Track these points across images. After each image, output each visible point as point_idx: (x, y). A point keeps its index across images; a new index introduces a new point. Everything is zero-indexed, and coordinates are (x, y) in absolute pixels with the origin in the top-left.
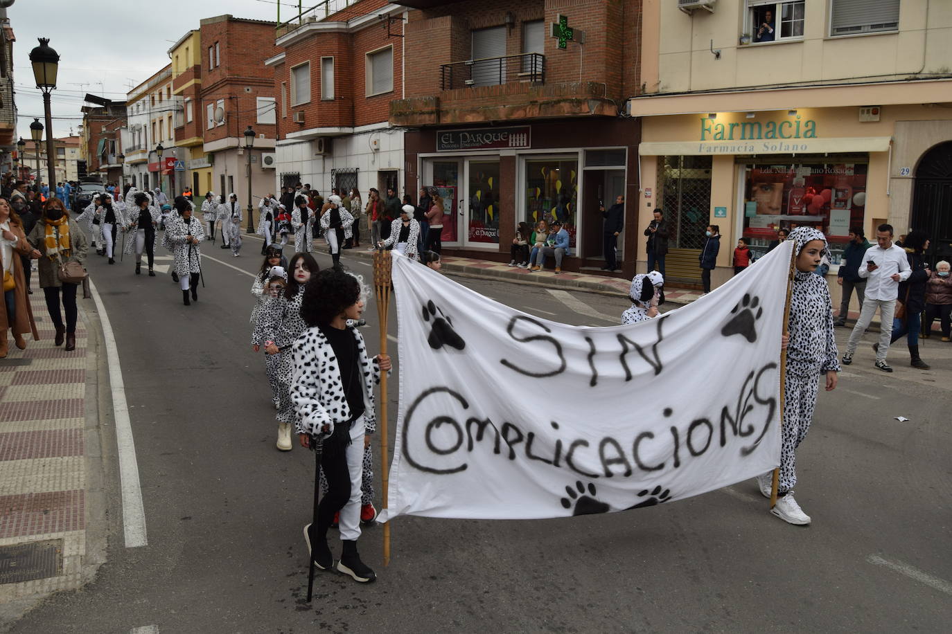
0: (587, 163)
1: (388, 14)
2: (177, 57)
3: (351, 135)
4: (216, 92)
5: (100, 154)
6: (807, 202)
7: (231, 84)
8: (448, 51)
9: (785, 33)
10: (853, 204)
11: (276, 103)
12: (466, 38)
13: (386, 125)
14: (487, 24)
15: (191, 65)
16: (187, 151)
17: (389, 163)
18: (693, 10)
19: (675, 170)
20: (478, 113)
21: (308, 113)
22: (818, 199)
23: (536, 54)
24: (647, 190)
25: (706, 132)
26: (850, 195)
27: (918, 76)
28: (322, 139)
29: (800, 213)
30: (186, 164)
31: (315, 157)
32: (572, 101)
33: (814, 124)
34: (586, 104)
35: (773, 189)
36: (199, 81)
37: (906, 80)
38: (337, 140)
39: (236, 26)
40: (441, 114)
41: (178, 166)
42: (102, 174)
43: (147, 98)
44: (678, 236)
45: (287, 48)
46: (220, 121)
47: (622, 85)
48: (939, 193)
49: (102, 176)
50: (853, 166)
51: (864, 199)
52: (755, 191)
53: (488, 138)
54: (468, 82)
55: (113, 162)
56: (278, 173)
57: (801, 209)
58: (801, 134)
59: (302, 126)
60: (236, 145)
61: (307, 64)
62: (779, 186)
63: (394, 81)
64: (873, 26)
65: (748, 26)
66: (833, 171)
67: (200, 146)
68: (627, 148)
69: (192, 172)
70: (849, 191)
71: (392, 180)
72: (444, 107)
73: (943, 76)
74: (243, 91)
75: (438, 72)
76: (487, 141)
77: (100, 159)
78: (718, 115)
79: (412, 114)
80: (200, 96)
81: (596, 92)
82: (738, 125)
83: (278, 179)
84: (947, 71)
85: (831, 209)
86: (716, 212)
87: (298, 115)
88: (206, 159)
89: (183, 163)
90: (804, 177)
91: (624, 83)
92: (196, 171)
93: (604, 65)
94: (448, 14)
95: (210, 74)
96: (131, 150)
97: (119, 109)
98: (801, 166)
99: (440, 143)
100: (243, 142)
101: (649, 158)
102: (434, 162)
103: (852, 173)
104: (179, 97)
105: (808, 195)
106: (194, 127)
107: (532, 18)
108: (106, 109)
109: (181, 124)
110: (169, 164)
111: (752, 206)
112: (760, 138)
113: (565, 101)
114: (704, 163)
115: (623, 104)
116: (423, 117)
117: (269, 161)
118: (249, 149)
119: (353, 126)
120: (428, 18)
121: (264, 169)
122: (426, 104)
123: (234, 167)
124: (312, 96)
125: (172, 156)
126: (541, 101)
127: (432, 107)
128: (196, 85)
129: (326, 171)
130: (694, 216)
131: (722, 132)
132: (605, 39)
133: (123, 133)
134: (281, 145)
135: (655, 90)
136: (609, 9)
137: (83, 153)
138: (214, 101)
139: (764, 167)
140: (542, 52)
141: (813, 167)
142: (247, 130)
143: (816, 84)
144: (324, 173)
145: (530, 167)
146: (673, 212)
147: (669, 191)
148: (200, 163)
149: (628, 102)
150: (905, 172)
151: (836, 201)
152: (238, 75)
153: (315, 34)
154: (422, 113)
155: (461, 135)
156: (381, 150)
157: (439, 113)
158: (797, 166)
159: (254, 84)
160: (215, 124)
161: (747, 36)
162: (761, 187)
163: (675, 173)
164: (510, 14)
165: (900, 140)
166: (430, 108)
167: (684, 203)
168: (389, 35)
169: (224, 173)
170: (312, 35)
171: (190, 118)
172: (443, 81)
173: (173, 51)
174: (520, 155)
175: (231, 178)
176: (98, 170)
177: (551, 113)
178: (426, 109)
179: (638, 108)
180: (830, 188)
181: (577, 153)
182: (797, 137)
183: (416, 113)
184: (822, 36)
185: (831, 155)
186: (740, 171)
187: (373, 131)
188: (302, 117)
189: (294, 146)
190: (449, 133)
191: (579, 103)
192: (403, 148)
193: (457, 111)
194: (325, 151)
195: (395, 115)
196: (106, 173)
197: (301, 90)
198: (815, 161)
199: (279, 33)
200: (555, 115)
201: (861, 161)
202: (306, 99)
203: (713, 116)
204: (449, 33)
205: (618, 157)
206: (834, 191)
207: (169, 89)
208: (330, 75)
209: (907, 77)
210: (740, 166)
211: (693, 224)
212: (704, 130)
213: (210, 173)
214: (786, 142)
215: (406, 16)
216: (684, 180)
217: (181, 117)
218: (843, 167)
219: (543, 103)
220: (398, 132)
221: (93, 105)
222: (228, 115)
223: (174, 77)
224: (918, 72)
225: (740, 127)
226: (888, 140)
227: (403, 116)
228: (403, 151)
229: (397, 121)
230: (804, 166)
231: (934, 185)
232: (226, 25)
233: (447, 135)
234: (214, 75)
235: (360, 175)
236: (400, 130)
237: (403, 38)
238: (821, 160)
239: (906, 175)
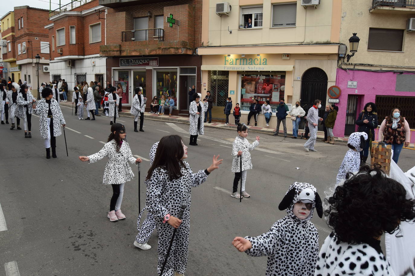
0: (181, 73)
1: (99, 9)
2: (3, 23)
3: (83, 59)
4: (22, 39)
6: (264, 89)
7: (29, 36)
8: (124, 26)
9: (256, 25)
10: (280, 90)
11: (50, 45)
12: (132, 20)
13: (98, 55)
14: (140, 16)
15: (10, 26)
16: (9, 64)
17: (100, 71)
18: (222, 14)
19: (215, 76)
20: (137, 51)
21: (64, 49)
22: (268, 88)
23: (160, 29)
24: (204, 83)
25: (227, 62)
26: (279, 86)
27: (303, 43)
28: (71, 61)
29: (261, 93)
30: (8, 69)
31: (67, 68)
32: (175, 48)
33: (266, 59)
34: (180, 50)
35: (251, 84)
36: (14, 34)
37: (298, 45)
38: (77, 61)
39: (31, 11)
41: (4, 70)
44: (216, 102)
45: (55, 21)
46: (24, 51)
47: (194, 42)
48: (310, 87)
50: (280, 76)
51: (284, 88)
52: (245, 85)
53: (141, 62)
54: (133, 39)
56: (51, 74)
57: (262, 92)
58: (262, 63)
59: (62, 55)
60: (32, 62)
61: (64, 28)
62: (254, 83)
63: (102, 37)
64: (287, 24)
65: (242, 22)
66: (273, 77)
67: (15, 62)
68: (196, 67)
69: (11, 73)
70: (279, 85)
71: (101, 78)
72: (123, 49)
73: (311, 44)
74: (34, 39)
75: (120, 34)
76: (141, 63)
78: (231, 55)
79: (109, 51)
80: (14, 40)
81: (184, 45)
82: (238, 59)
83: (51, 77)
84: (312, 42)
85: (272, 92)
86: (231, 92)
87: (59, 50)
88: (17, 68)
89: (6, 69)
90: (263, 80)
91: (195, 42)
92: (13, 73)
93: (188, 34)
94: (125, 11)
95: (19, 31)
98: (261, 75)
99: (121, 63)
100: (35, 61)
101: (205, 71)
102: (119, 71)
103: (280, 78)
104: (4, 40)
105: (264, 86)
106: (11, 54)
107: (159, 14)
109: (6, 52)
111: (244, 90)
112: (247, 64)
113: (172, 48)
114: (226, 73)
115: (195, 50)
116: (114, 52)
117: (46, 69)
118: (37, 64)
119: (84, 55)
120: (116, 12)
121: (44, 73)
122: (115, 47)
123: (31, 71)
124: (66, 42)
125: (1, 66)
126: (163, 48)
127: (118, 49)
128: (12, 35)
130: (222, 94)
131: (233, 62)
132: (188, 24)
134: (52, 63)
135: (207, 45)
136: (189, 12)
138: (21, 43)
139: (248, 75)
140: (163, 28)
141: (266, 76)
142: (37, 56)
143: (267, 45)
144: (71, 75)
145: (158, 73)
146: (214, 92)
147: (212, 84)
148: (14, 69)
149: (197, 49)
150: (298, 79)
151: (274, 89)
152: (32, 32)
153: (67, 16)
154: (114, 51)
155: (130, 60)
156: (96, 66)
157: (121, 51)
158: (260, 75)
159: (39, 36)
160: (22, 53)
161: (242, 26)
162: (247, 83)
163: (215, 77)
164: (149, 12)
165: (297, 67)
167: (218, 89)
168: (99, 18)
169: (26, 74)
170: (66, 17)
171: (10, 50)
172: (122, 38)
173: (1, 20)
174: (154, 69)
175: (29, 76)
177: (167, 53)
178: (115, 49)
179: (200, 52)
180: (272, 84)
181: (177, 69)
182: (260, 64)
183: (111, 51)
184: (269, 27)
185: (272, 72)
186: (239, 77)
187: (93, 58)
188: (62, 51)
189: (58, 63)
190: (125, 59)
191: (178, 49)
193: (128, 51)
194: (72, 65)
195: (102, 51)
197: (61, 39)
198: (267, 74)
199: (50, 15)
200: (168, 53)
201: (283, 74)
202: (63, 43)
203: (229, 55)
204: (125, 19)
205: (193, 71)
206: (273, 85)
208: (74, 33)
209: (299, 43)
210: (240, 75)
211: (222, 97)
212: (226, 61)
213: (19, 74)
214: (256, 66)
215: (106, 11)
216: (218, 80)
217: (5, 49)
218: (277, 76)
219: (163, 49)
220: (103, 58)
222: (28, 49)
223: (2, 31)
225: (239, 60)
226: (292, 66)
227: (105, 52)
228: (106, 66)
229: (103, 54)
230: (263, 75)
231: (309, 84)
232: (26, 10)
233: (124, 60)
234: (21, 31)
235: (87, 76)
236: (104, 57)
237: (105, 20)
238: (269, 73)
239: (299, 79)
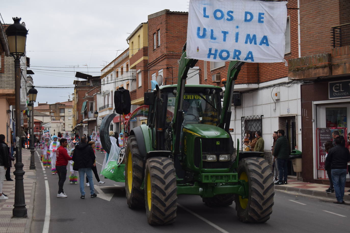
2: (133, 43)
3: (257, 90)
4: (158, 65)
5: (83, 112)
7: (168, 58)
8: (337, 16)
11: (200, 70)
13: (286, 80)
15: (142, 47)
17: (288, 110)
21: (223, 74)
36: (147, 58)
38: (244, 94)
39: (172, 17)
40: (333, 67)
42: (84, 125)
43: (113, 73)
46: (160, 85)
49: (84, 127)
55: (91, 117)
63: (291, 45)
69: (142, 122)
71: (291, 124)
72: (336, 61)
75: (329, 34)
77: (84, 115)
79: (308, 69)
80: (147, 68)
87: (215, 75)
92: (144, 121)
95: (154, 52)
96: (103, 108)
97: (97, 81)
99: (332, 92)
102: (326, 108)
104: (134, 70)
106: (142, 90)
108: (88, 82)
109: (135, 89)
110: (126, 117)
116: (317, 71)
119: (258, 82)
122: (320, 60)
127: (325, 62)
128: (145, 61)
129: (236, 119)
133: (98, 96)
137: (74, 111)
138: (156, 71)
152: (173, 52)
154: (317, 68)
156: (281, 100)
157: (331, 67)
166: (324, 63)
171: (140, 84)
172: (334, 41)
173: (130, 39)
176: (82, 122)
178: (320, 64)
183: (311, 68)
187: (274, 85)
190: (340, 83)
192: (300, 97)
195: (294, 71)
196: (87, 125)
204: (337, 1)
207: (127, 65)
217: (134, 84)
220: (296, 85)
221: (81, 80)
223: (130, 57)
227: (300, 71)
228: (300, 100)
229: (295, 75)
232: (165, 17)
233: (338, 85)
234: (157, 53)
235: (264, 121)
236: (297, 83)
237: (299, 11)
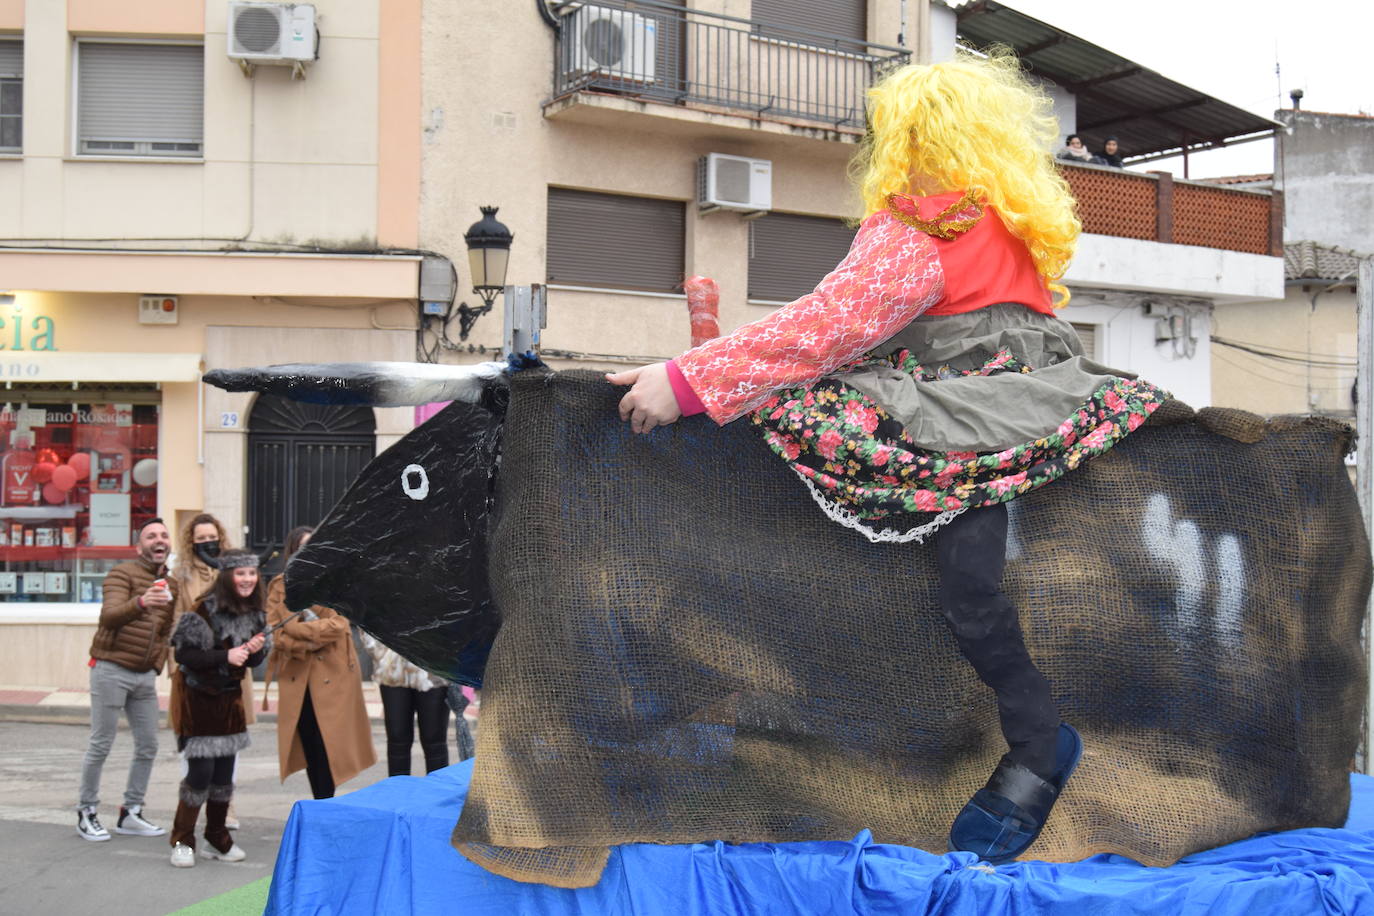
6: (40, 479)
10: (133, 482)
22: (64, 474)
26: (127, 464)
27: (242, 245)
29: (29, 503)
33: (51, 324)
37: (222, 250)
48: (291, 460)
50: (129, 407)
51: (154, 471)
57: (30, 495)
58: (26, 340)
64: (156, 146)
66: (91, 418)
70: (125, 456)
73: (286, 248)
84: (290, 240)
85: (89, 492)
90: (32, 429)
98: (24, 406)
103: (128, 421)
105: (41, 465)
141: (51, 408)
143: (52, 244)
150: (230, 422)
151: (101, 476)
158: (16, 407)
165: (216, 359)
180: (87, 451)
182: (18, 348)
184: (60, 152)
185: (85, 386)
198: (56, 398)
201: (144, 399)
206: (94, 457)
209: (223, 245)
218: (112, 411)
224: (241, 237)
226: (195, 360)
230: (31, 406)
231: (281, 446)
238: (68, 394)
239: (231, 426)
